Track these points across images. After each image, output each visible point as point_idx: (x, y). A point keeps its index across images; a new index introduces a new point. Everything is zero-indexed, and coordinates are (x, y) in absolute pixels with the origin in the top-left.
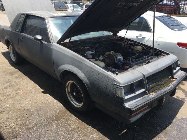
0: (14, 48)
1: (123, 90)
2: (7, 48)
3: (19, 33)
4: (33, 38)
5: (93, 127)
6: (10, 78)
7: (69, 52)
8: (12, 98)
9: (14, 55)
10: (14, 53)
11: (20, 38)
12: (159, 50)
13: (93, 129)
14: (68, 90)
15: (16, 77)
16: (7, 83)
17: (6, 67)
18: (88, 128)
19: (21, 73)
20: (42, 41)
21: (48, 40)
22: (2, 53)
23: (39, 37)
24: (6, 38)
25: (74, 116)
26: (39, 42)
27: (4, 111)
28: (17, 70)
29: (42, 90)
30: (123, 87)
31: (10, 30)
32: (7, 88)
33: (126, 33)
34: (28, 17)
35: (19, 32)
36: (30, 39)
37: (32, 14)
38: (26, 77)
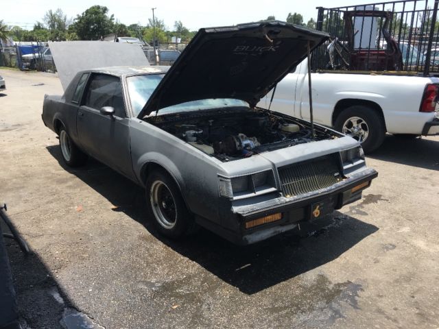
0: (69, 135)
1: (230, 184)
2: (57, 137)
3: (78, 106)
4: (99, 111)
5: (190, 259)
6: (59, 187)
7: (154, 131)
8: (59, 218)
9: (69, 149)
10: (68, 145)
11: (80, 113)
12: (328, 130)
13: (190, 261)
14: (154, 199)
15: (70, 187)
16: (52, 195)
17: (54, 171)
18: (181, 260)
19: (80, 180)
20: (114, 116)
21: (124, 114)
22: (47, 148)
23: (109, 109)
24: (54, 118)
25: (162, 244)
26: (108, 117)
27: (43, 235)
28: (72, 175)
29: (114, 207)
30: (231, 179)
31: (63, 101)
32: (52, 202)
33: (271, 101)
34: (94, 76)
35: (77, 104)
36: (95, 115)
37: (101, 72)
38: (87, 186)
